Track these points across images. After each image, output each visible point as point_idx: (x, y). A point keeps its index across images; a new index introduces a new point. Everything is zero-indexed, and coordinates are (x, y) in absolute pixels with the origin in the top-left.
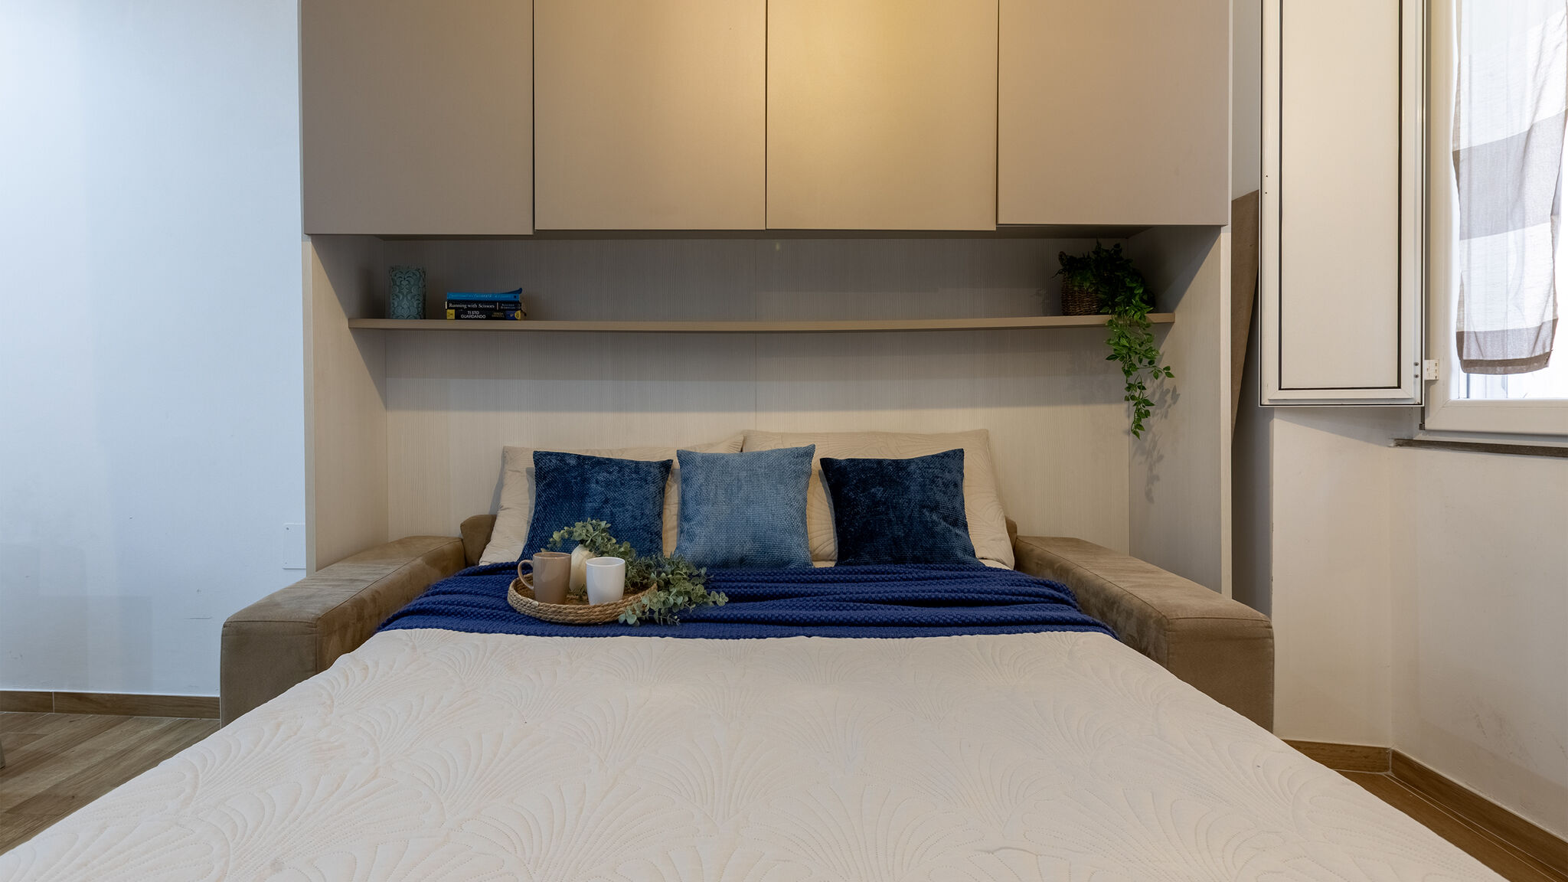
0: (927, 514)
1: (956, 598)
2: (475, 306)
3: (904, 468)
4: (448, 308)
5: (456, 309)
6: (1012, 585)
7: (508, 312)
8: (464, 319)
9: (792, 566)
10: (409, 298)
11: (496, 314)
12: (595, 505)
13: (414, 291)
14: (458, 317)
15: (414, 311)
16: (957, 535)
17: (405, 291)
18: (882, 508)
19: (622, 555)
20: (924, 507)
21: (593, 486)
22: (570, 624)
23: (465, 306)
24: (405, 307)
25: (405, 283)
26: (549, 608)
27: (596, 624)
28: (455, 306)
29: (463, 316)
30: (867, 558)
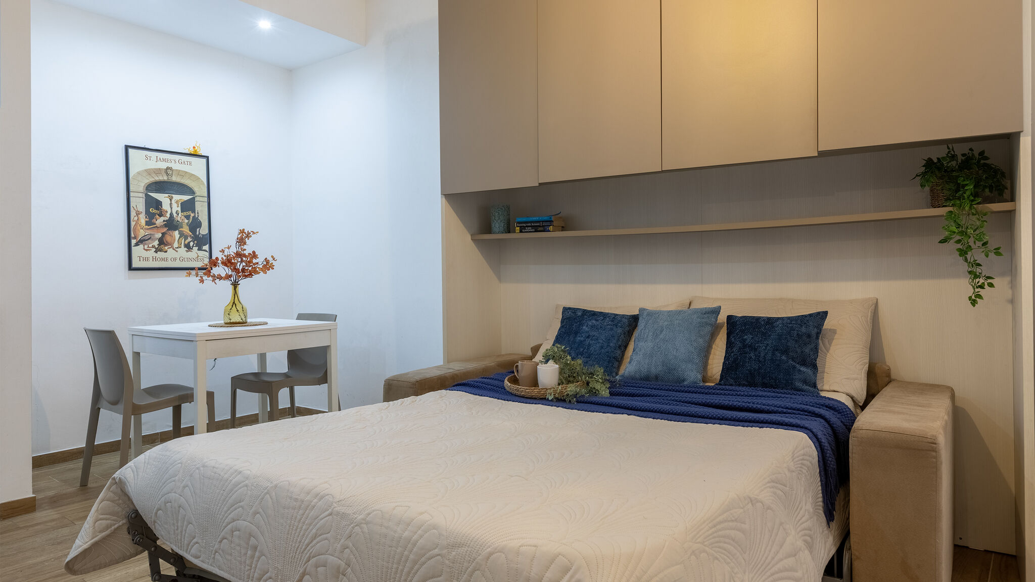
0: (779, 355)
1: (746, 406)
2: (529, 225)
3: (773, 323)
4: (517, 226)
5: (520, 227)
6: (801, 404)
7: (545, 227)
8: (524, 232)
9: (686, 383)
10: (499, 222)
11: (540, 229)
12: (582, 339)
13: (502, 218)
14: (521, 232)
15: (502, 229)
16: (800, 370)
17: (497, 218)
18: (747, 350)
19: (559, 365)
20: (777, 350)
21: (584, 327)
22: (523, 397)
23: (525, 225)
24: (497, 227)
25: (497, 214)
26: (523, 389)
27: (536, 399)
28: (520, 225)
29: (523, 231)
30: (732, 381)
